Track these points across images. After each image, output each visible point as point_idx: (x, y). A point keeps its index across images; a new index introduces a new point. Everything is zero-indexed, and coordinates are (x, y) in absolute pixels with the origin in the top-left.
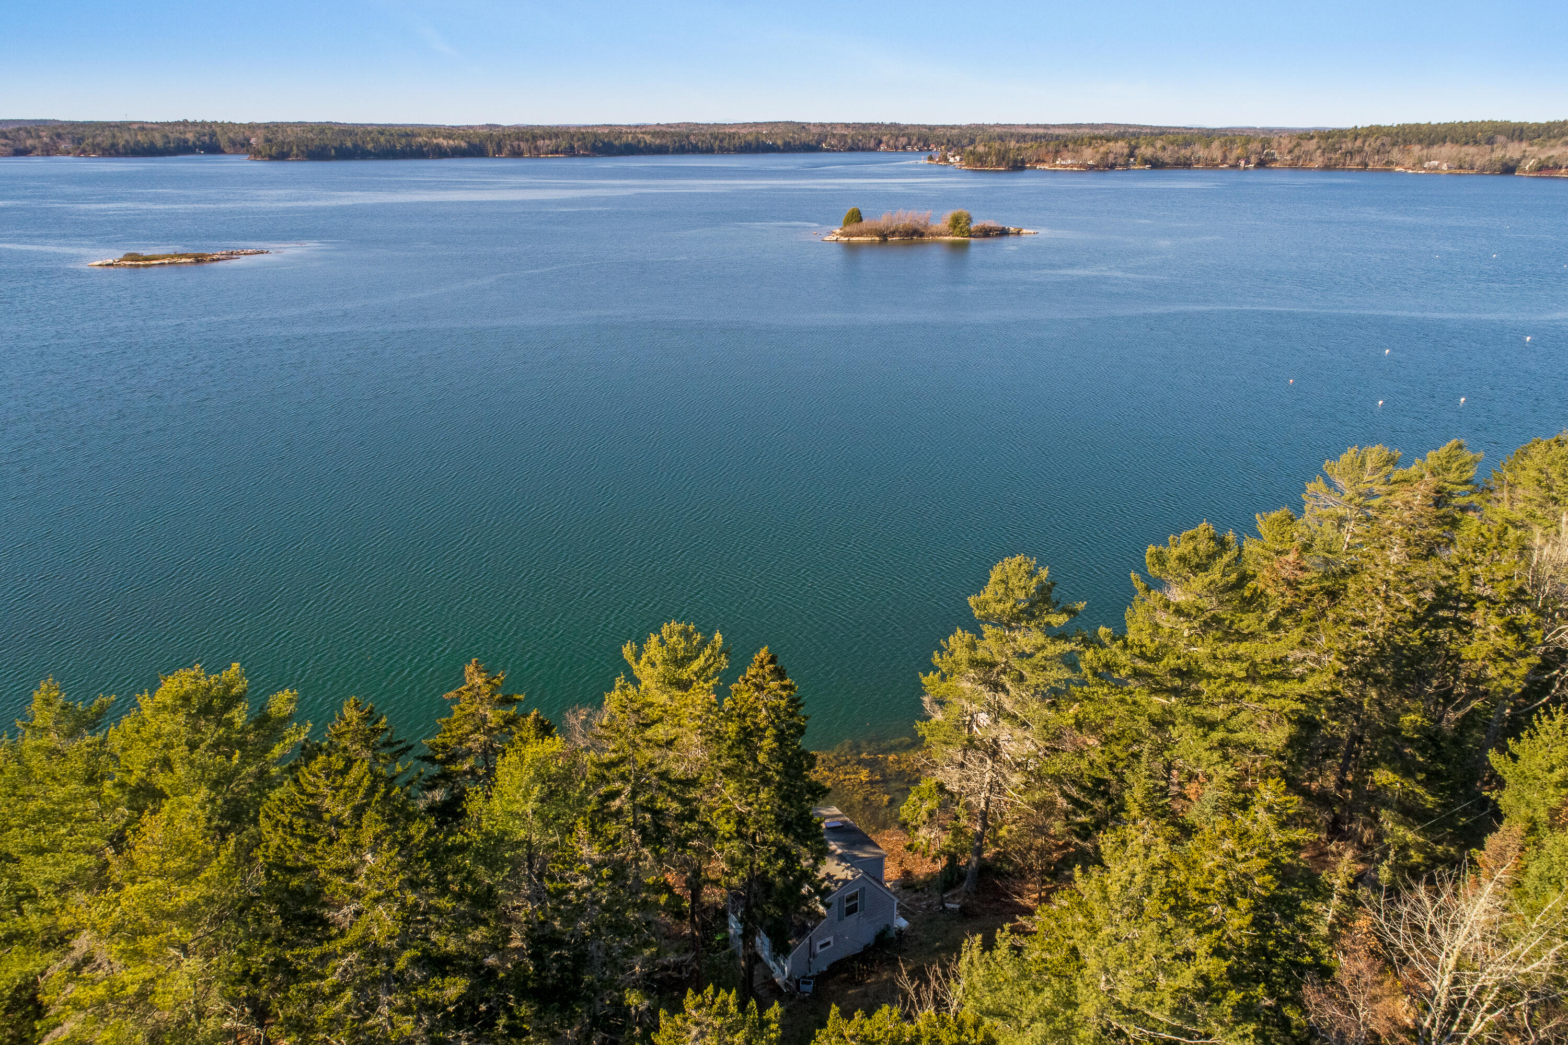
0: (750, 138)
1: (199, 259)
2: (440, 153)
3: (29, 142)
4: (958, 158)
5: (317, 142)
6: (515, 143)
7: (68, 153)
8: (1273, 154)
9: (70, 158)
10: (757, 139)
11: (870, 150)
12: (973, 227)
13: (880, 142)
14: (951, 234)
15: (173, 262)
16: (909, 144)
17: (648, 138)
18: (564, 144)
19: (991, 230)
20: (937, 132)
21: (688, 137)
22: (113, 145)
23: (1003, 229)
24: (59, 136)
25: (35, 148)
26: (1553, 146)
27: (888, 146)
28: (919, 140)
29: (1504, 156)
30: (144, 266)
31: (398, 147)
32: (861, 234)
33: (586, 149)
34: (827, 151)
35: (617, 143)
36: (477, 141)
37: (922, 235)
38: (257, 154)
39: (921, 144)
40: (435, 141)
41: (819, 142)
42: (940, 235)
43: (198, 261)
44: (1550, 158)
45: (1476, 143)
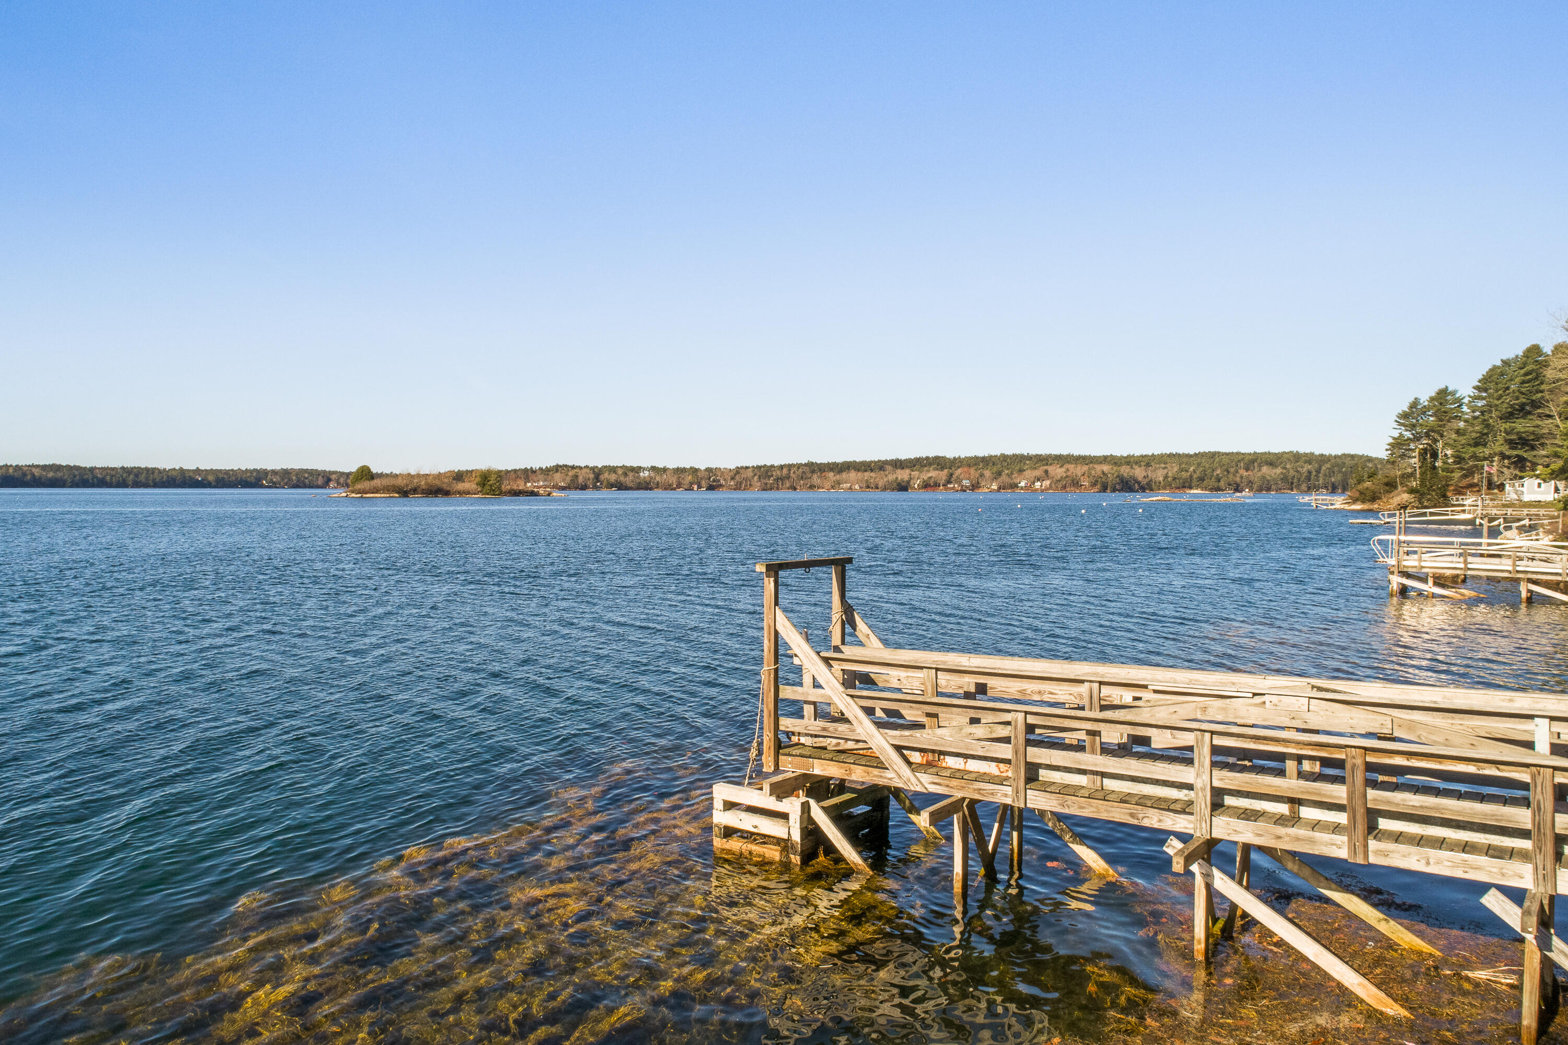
8: (719, 481)
12: (503, 486)
14: (480, 492)
19: (520, 491)
23: (533, 491)
26: (928, 471)
29: (897, 478)
32: (376, 491)
37: (447, 493)
42: (468, 493)
44: (930, 478)
45: (872, 470)
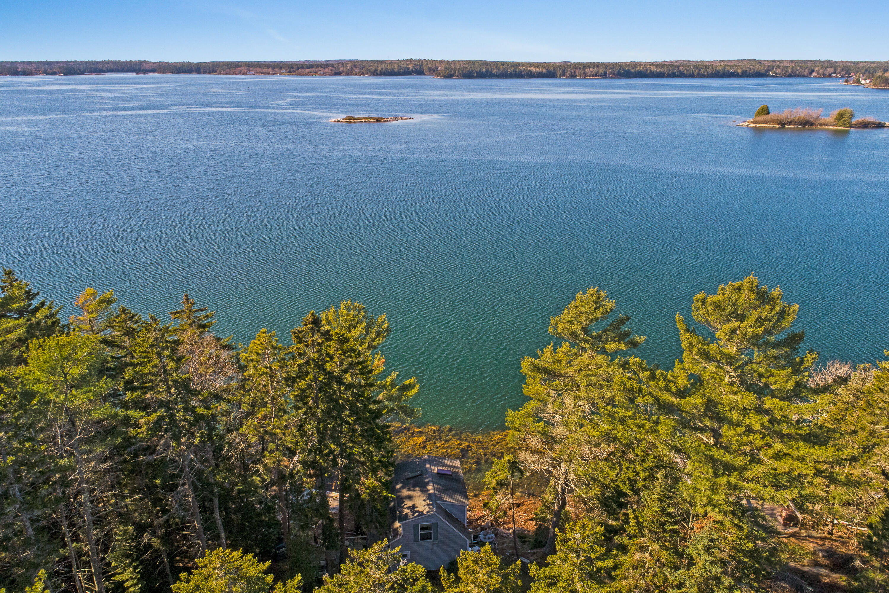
0: (719, 68)
1: (379, 120)
2: (531, 75)
3: (342, 69)
4: (868, 81)
5: (468, 69)
6: (573, 70)
7: (356, 74)
9: (357, 76)
10: (724, 68)
11: (804, 76)
12: (854, 121)
13: (813, 71)
14: (836, 125)
15: (366, 121)
16: (834, 73)
17: (653, 68)
18: (601, 71)
19: (869, 123)
20: (859, 66)
21: (678, 67)
22: (376, 70)
23: (880, 123)
24: (355, 66)
25: (343, 72)
27: (818, 74)
28: (842, 70)
30: (354, 122)
31: (509, 72)
32: (765, 122)
33: (614, 74)
34: (772, 76)
35: (633, 70)
36: (552, 69)
37: (812, 124)
38: (439, 75)
39: (843, 73)
40: (529, 69)
41: (767, 71)
42: (827, 125)
43: (378, 121)
